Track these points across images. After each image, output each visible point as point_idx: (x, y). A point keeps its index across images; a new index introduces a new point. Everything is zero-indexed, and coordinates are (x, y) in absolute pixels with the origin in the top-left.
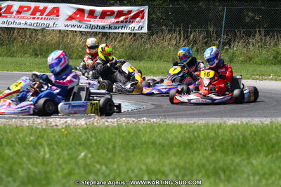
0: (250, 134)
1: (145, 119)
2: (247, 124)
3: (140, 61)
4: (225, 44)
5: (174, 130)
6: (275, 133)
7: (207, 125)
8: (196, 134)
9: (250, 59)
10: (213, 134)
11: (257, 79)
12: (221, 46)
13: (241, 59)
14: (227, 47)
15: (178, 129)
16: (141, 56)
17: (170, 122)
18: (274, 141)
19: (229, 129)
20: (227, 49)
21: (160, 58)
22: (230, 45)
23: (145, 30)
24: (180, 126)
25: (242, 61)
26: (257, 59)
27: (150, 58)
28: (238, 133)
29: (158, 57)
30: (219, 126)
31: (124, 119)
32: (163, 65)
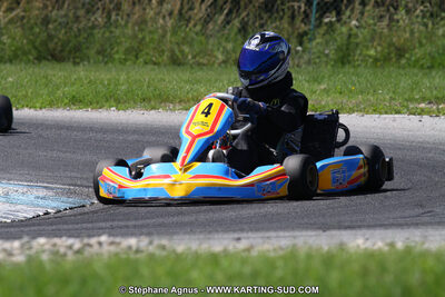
1: (104, 238)
3: (75, 64)
4: (325, 10)
5: (195, 274)
7: (292, 255)
9: (400, 52)
11: (422, 112)
12: (313, 16)
13: (372, 52)
14: (330, 18)
16: (77, 49)
20: (330, 25)
21: (134, 53)
22: (339, 14)
24: (214, 259)
25: (376, 60)
26: (419, 52)
27: (105, 55)
29: (127, 51)
31: (42, 240)
32: (143, 75)
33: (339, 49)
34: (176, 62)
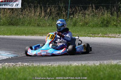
0: (87, 73)
1: (20, 63)
2: (85, 65)
3: (17, 26)
4: (70, 14)
5: (38, 71)
6: (103, 71)
7: (59, 67)
8: (52, 73)
9: (87, 24)
10: (63, 73)
11: (91, 36)
12: (68, 16)
14: (71, 16)
15: (41, 70)
16: (17, 23)
17: (36, 65)
18: (102, 76)
19: (73, 69)
20: (72, 18)
21: (29, 24)
22: (73, 15)
23: (20, 6)
24: (43, 67)
25: (81, 25)
26: (91, 24)
27: (23, 24)
28: (79, 72)
29: (28, 23)
30: (67, 67)
31: (6, 63)
32: (31, 28)
33: (73, 23)
34: (38, 25)
